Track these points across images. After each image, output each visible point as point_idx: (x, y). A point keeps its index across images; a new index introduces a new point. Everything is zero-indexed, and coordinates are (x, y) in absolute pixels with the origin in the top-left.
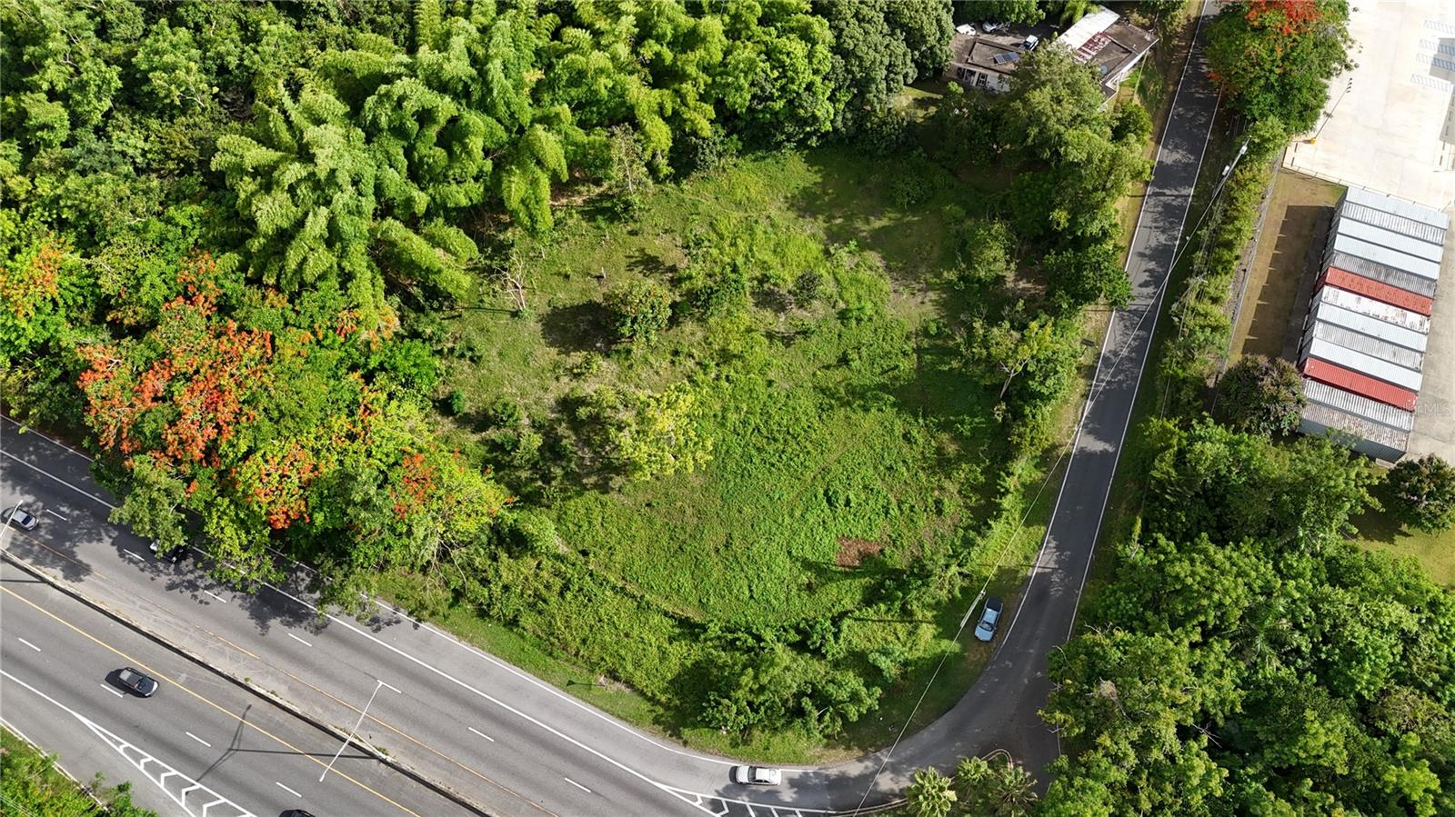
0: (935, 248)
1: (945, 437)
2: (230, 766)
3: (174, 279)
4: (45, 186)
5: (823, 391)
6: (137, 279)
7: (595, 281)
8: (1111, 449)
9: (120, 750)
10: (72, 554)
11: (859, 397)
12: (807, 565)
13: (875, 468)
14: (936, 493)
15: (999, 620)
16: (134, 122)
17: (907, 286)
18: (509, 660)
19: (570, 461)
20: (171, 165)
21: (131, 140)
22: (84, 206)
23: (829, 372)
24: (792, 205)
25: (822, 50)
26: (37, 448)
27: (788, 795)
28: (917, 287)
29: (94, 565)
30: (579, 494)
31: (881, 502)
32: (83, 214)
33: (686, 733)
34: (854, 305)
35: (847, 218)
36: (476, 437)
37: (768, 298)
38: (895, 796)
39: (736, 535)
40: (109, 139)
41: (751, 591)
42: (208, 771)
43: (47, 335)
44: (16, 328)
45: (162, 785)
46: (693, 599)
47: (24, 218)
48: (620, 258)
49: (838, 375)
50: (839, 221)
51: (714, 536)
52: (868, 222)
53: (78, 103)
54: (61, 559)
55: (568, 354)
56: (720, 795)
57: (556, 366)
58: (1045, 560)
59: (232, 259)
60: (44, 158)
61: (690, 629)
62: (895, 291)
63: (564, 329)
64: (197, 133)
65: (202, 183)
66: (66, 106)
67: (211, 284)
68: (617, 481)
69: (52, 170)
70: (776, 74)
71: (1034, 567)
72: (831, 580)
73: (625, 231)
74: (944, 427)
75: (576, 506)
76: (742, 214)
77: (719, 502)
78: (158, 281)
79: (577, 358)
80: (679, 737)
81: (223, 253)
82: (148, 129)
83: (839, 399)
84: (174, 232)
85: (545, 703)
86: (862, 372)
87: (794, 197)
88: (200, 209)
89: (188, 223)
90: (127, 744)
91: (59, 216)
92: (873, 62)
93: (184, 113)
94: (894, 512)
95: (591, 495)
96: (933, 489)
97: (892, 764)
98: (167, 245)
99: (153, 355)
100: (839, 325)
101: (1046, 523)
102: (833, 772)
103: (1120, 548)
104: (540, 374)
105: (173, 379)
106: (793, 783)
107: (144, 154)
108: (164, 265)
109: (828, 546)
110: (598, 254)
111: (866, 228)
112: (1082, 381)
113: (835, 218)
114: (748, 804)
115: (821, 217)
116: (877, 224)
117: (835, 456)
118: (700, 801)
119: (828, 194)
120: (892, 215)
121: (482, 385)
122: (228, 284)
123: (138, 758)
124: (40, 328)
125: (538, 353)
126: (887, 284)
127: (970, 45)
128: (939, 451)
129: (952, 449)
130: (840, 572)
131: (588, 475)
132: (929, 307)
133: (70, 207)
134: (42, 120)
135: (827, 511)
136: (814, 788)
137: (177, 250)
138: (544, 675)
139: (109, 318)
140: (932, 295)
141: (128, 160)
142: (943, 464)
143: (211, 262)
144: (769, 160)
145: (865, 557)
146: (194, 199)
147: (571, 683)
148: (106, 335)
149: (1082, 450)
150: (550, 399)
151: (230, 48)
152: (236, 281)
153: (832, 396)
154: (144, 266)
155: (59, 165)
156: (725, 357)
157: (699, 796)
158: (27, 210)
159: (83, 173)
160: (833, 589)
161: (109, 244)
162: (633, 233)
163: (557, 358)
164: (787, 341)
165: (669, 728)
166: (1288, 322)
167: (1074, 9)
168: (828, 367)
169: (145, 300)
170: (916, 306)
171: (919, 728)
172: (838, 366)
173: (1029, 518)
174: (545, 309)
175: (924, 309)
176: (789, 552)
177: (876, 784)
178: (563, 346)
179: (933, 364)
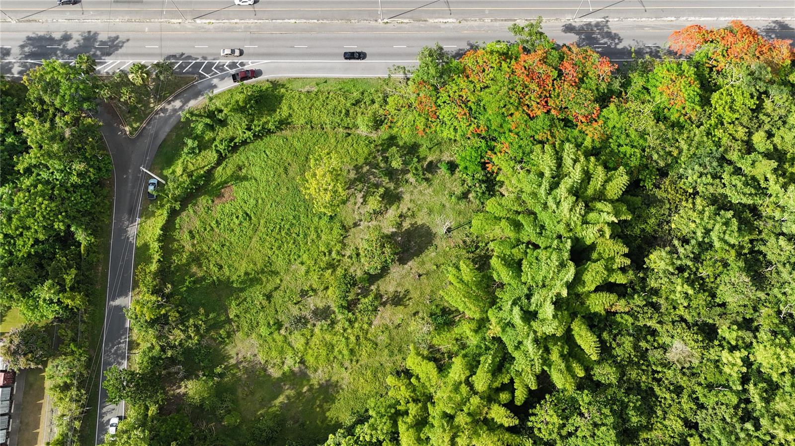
0: (241, 394)
1: (200, 274)
5: (273, 273)
8: (111, 303)
12: (245, 178)
13: (231, 243)
14: (195, 242)
17: (250, 362)
19: (380, 172)
23: (274, 285)
24: (336, 386)
31: (222, 226)
35: (300, 394)
37: (323, 313)
39: (284, 176)
41: (266, 154)
49: (269, 287)
52: (288, 397)
55: (412, 225)
57: (413, 216)
62: (255, 355)
63: (421, 236)
68: (352, 175)
71: (138, 224)
72: (232, 176)
74: (203, 278)
75: (364, 151)
79: (406, 225)
83: (263, 272)
86: (256, 295)
87: (338, 392)
94: (213, 224)
95: (361, 161)
101: (137, 248)
102: (200, 98)
106: (215, 86)
109: (238, 192)
112: (135, 338)
116: (281, 399)
117: (254, 240)
119: (318, 406)
120: (274, 409)
125: (426, 217)
126: (261, 358)
128: (200, 266)
129: (194, 269)
130: (228, 182)
135: (246, 209)
136: (206, 88)
138: (338, 80)
142: (196, 258)
143: (595, 138)
145: (220, 196)
147: (326, 82)
149: (127, 295)
150: (407, 197)
153: (267, 273)
160: (229, 173)
164: (304, 294)
168: (276, 289)
170: (240, 350)
171: (171, 131)
172: (271, 292)
173: (146, 246)
174: (437, 241)
175: (235, 350)
176: (256, 180)
177: (181, 101)
178: (416, 228)
179: (218, 315)
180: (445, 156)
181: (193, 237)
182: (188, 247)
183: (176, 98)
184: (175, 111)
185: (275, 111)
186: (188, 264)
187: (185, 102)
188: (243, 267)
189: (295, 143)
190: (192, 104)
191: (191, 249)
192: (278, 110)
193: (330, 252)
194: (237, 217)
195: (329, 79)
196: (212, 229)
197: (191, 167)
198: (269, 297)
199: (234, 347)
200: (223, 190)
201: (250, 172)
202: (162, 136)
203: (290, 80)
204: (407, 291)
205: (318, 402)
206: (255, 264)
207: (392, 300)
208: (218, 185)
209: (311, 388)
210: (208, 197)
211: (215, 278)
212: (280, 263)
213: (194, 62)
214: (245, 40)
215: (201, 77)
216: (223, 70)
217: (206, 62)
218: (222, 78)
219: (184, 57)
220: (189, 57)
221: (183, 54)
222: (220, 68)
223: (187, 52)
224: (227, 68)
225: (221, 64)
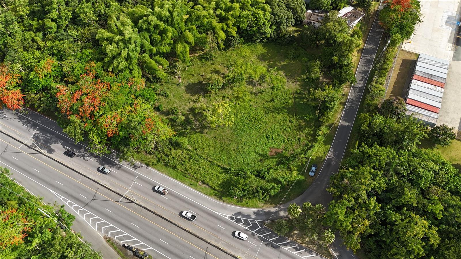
0: (300, 70)
1: (301, 121)
2: (93, 204)
3: (84, 69)
4: (49, 44)
5: (266, 108)
6: (73, 68)
7: (201, 76)
8: (350, 125)
9: (61, 199)
10: (50, 147)
11: (277, 110)
12: (260, 155)
13: (281, 129)
14: (299, 136)
15: (316, 170)
16: (74, 28)
17: (291, 81)
18: (173, 178)
19: (192, 125)
20: (84, 39)
21: (73, 33)
22: (60, 49)
23: (268, 103)
24: (258, 58)
25: (268, 13)
26: (41, 119)
27: (253, 216)
28: (294, 80)
29: (56, 150)
30: (195, 134)
31: (282, 139)
32: (59, 52)
33: (224, 198)
34: (276, 85)
35: (275, 62)
36: (166, 117)
37: (250, 82)
38: (285, 217)
39: (240, 146)
40: (67, 32)
41: (244, 161)
42: (86, 205)
43: (47, 84)
44: (39, 81)
45: (73, 208)
46: (227, 163)
47: (42, 53)
48: (209, 70)
49: (271, 104)
50: (272, 62)
51: (233, 146)
52: (280, 63)
53: (59, 22)
54: (47, 148)
55: (192, 96)
56: (233, 215)
57: (189, 99)
58: (330, 155)
59: (100, 64)
60: (49, 36)
61: (226, 170)
62: (288, 82)
63: (192, 89)
64: (92, 31)
65: (92, 45)
66: (56, 23)
67: (94, 71)
68: (206, 131)
69: (51, 40)
70: (254, 19)
71: (327, 156)
72: (267, 159)
73: (210, 63)
74: (301, 118)
75: (194, 137)
76: (244, 60)
77: (235, 137)
78: (79, 69)
79: (195, 97)
80: (222, 199)
81: (98, 62)
82: (78, 30)
83: (270, 110)
84: (84, 56)
85: (183, 189)
86: (278, 103)
87: (259, 56)
88: (92, 51)
89: (88, 54)
90: (63, 197)
91: (52, 52)
92: (282, 17)
93: (88, 26)
94: (286, 141)
95: (198, 134)
96: (298, 135)
97: (284, 209)
98: (82, 60)
99: (77, 89)
100: (271, 90)
101: (331, 145)
103: (352, 150)
104: (184, 101)
105: (82, 95)
106: (255, 213)
107: (77, 36)
108: (81, 65)
109: (266, 150)
110: (202, 69)
111: (280, 64)
112: (342, 107)
113: (271, 62)
114: (241, 218)
115: (267, 61)
117: (269, 126)
118: (227, 217)
119: (269, 55)
120: (287, 61)
121: (168, 103)
122: (98, 70)
123: (66, 201)
124: (45, 82)
125: (184, 95)
126: (285, 80)
127: (311, 15)
128: (300, 125)
129: (303, 124)
130: (270, 157)
131: (197, 129)
132: (297, 86)
133: (56, 50)
134: (50, 26)
135: (266, 140)
136: (261, 215)
137: (85, 61)
138: (183, 182)
139: (65, 79)
140: (298, 83)
141: (72, 37)
142: (301, 128)
143: (94, 64)
144: (252, 45)
145: (277, 153)
146: (90, 48)
147: (191, 184)
148: (64, 84)
149: (342, 125)
150: (187, 108)
151: (102, 8)
152: (101, 70)
153: (269, 110)
154: (75, 65)
155: (53, 38)
156: (238, 98)
157: (227, 215)
158: (44, 51)
159: (60, 41)
160: (267, 162)
161: (66, 59)
162: (212, 64)
163: (189, 97)
164: (256, 94)
165: (219, 197)
166: (402, 90)
167: (341, 6)
168: (268, 102)
169: (75, 74)
170: (294, 86)
182: (303, 135)
183: (282, 217)
187: (277, 212)
189: (226, 159)
190: (273, 210)
194: (273, 138)
196: (288, 139)
200: (275, 154)
201: (257, 156)
206: (273, 115)
207: (219, 73)
208: (276, 158)
210: (284, 154)
213: (261, 236)
214: (223, 234)
215: (261, 223)
217: (253, 232)
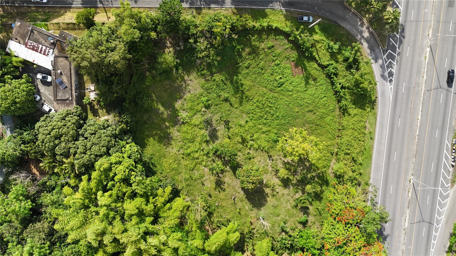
1: (244, 54)
2: (427, 219)
5: (241, 102)
9: (433, 250)
11: (238, 89)
12: (307, 83)
13: (263, 74)
14: (266, 50)
15: (306, 16)
17: (185, 88)
18: (371, 160)
19: (304, 174)
23: (233, 103)
24: (169, 144)
27: (380, 61)
28: (184, 84)
30: (314, 165)
31: (276, 68)
33: (373, 98)
34: (202, 105)
35: (164, 120)
36: (310, 207)
38: (369, 30)
41: (324, 97)
42: (431, 223)
45: (438, 233)
46: (333, 114)
50: (167, 124)
51: (310, 117)
52: (162, 113)
55: (267, 194)
56: (387, 81)
57: (273, 195)
58: (277, 6)
61: (344, 111)
62: (189, 92)
63: (259, 200)
71: (281, 9)
72: (310, 74)
73: (211, 199)
74: (240, 56)
75: (319, 164)
76: (182, 161)
77: (297, 120)
79: (267, 191)
80: (375, 100)
83: (242, 96)
85: (380, 143)
86: (228, 92)
87: (165, 145)
94: (278, 62)
95: (313, 161)
100: (212, 107)
101: (264, 9)
102: (368, 51)
104: (278, 200)
106: (376, 61)
109: (298, 79)
110: (224, 204)
111: (165, 112)
114: (387, 72)
115: (169, 131)
116: (162, 109)
117: (264, 89)
119: (157, 133)
120: (156, 105)
121: (293, 216)
123: (434, 244)
125: (271, 204)
126: (188, 96)
128: (249, 54)
129: (247, 50)
130: (305, 71)
131: (306, 165)
132: (191, 77)
135: (286, 84)
136: (375, 55)
138: (371, 148)
140: (186, 78)
142: (254, 51)
144: (153, 162)
145: (296, 66)
147: (371, 139)
150: (286, 191)
156: (244, 141)
157: (390, 87)
160: (313, 72)
163: (270, 197)
164: (227, 123)
165: (374, 104)
168: (231, 105)
170: (193, 82)
171: (346, 30)
172: (229, 101)
173: (265, 15)
174: (255, 210)
175: (193, 79)
176: (306, 90)
177: (368, 37)
178: (265, 197)
179: (216, 67)
180: (312, 218)
181: (269, 48)
182: (263, 45)
183: (371, 33)
184: (361, 33)
185: (354, 104)
186: (251, 46)
187: (367, 40)
188: (247, 83)
189: (329, 118)
190: (365, 45)
191: (261, 47)
192: (354, 107)
193: (253, 140)
194: (281, 78)
195: (373, 141)
196: (274, 61)
197: (318, 46)
198: (226, 100)
199: (195, 78)
200: (300, 68)
201: (311, 86)
202: (343, 24)
203: (375, 115)
204: (224, 190)
205: (159, 132)
206: (248, 90)
207: (219, 180)
208: (304, 64)
209: (167, 127)
210: (296, 57)
211: (241, 64)
212: (248, 106)
213: (397, 46)
214: (410, 83)
215: (385, 52)
216: (388, 67)
217: (396, 55)
218: (382, 67)
219: (402, 38)
220: (401, 42)
221: (404, 37)
222: (390, 65)
223: (405, 41)
224: (389, 70)
225: (393, 66)
